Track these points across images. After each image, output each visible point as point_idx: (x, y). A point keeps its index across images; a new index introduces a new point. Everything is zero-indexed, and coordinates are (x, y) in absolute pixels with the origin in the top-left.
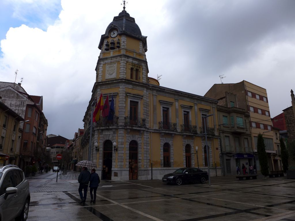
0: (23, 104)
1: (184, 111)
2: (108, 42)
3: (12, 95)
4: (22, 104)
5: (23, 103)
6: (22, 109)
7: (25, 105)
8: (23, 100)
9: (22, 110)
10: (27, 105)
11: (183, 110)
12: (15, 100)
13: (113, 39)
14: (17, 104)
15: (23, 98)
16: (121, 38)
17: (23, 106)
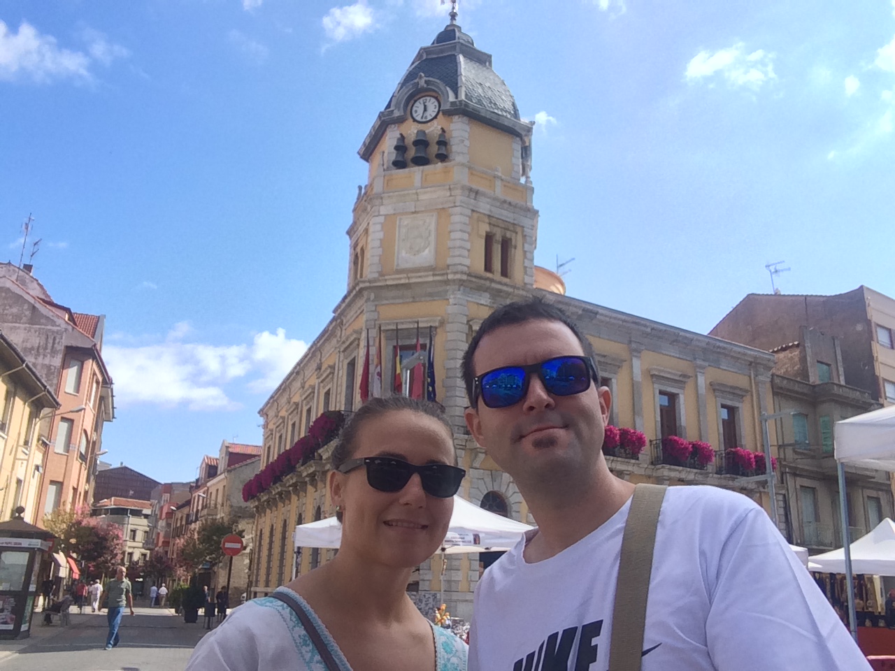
0: (54, 343)
1: (661, 393)
2: (402, 138)
3: (15, 310)
4: (50, 345)
5: (51, 341)
6: (47, 361)
7: (60, 348)
8: (53, 332)
9: (49, 367)
10: (67, 347)
11: (658, 387)
12: (25, 329)
13: (421, 127)
14: (29, 345)
15: (53, 323)
16: (451, 125)
17: (54, 352)
